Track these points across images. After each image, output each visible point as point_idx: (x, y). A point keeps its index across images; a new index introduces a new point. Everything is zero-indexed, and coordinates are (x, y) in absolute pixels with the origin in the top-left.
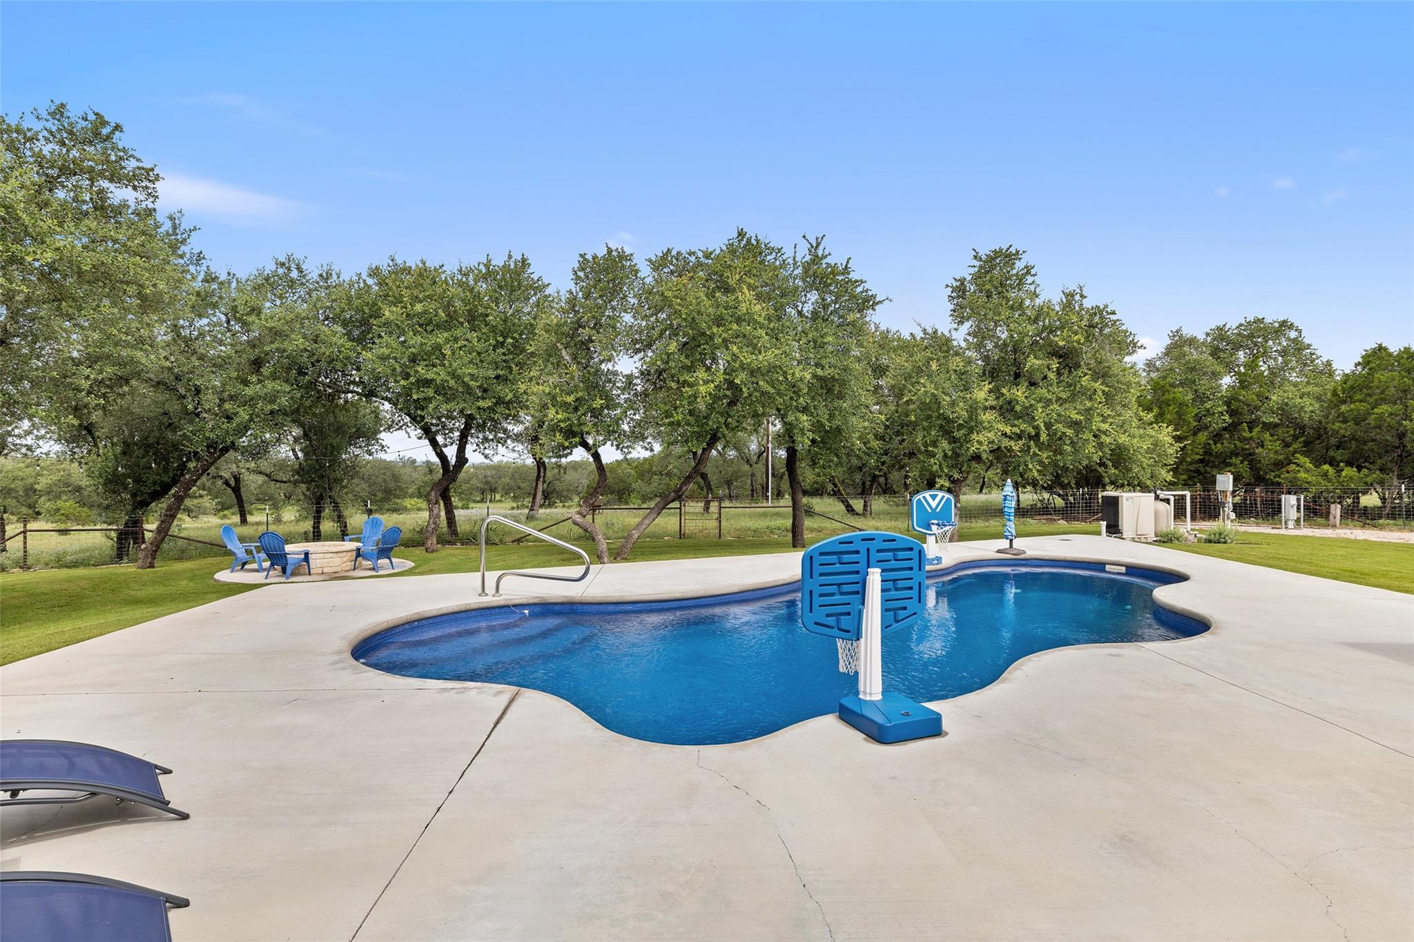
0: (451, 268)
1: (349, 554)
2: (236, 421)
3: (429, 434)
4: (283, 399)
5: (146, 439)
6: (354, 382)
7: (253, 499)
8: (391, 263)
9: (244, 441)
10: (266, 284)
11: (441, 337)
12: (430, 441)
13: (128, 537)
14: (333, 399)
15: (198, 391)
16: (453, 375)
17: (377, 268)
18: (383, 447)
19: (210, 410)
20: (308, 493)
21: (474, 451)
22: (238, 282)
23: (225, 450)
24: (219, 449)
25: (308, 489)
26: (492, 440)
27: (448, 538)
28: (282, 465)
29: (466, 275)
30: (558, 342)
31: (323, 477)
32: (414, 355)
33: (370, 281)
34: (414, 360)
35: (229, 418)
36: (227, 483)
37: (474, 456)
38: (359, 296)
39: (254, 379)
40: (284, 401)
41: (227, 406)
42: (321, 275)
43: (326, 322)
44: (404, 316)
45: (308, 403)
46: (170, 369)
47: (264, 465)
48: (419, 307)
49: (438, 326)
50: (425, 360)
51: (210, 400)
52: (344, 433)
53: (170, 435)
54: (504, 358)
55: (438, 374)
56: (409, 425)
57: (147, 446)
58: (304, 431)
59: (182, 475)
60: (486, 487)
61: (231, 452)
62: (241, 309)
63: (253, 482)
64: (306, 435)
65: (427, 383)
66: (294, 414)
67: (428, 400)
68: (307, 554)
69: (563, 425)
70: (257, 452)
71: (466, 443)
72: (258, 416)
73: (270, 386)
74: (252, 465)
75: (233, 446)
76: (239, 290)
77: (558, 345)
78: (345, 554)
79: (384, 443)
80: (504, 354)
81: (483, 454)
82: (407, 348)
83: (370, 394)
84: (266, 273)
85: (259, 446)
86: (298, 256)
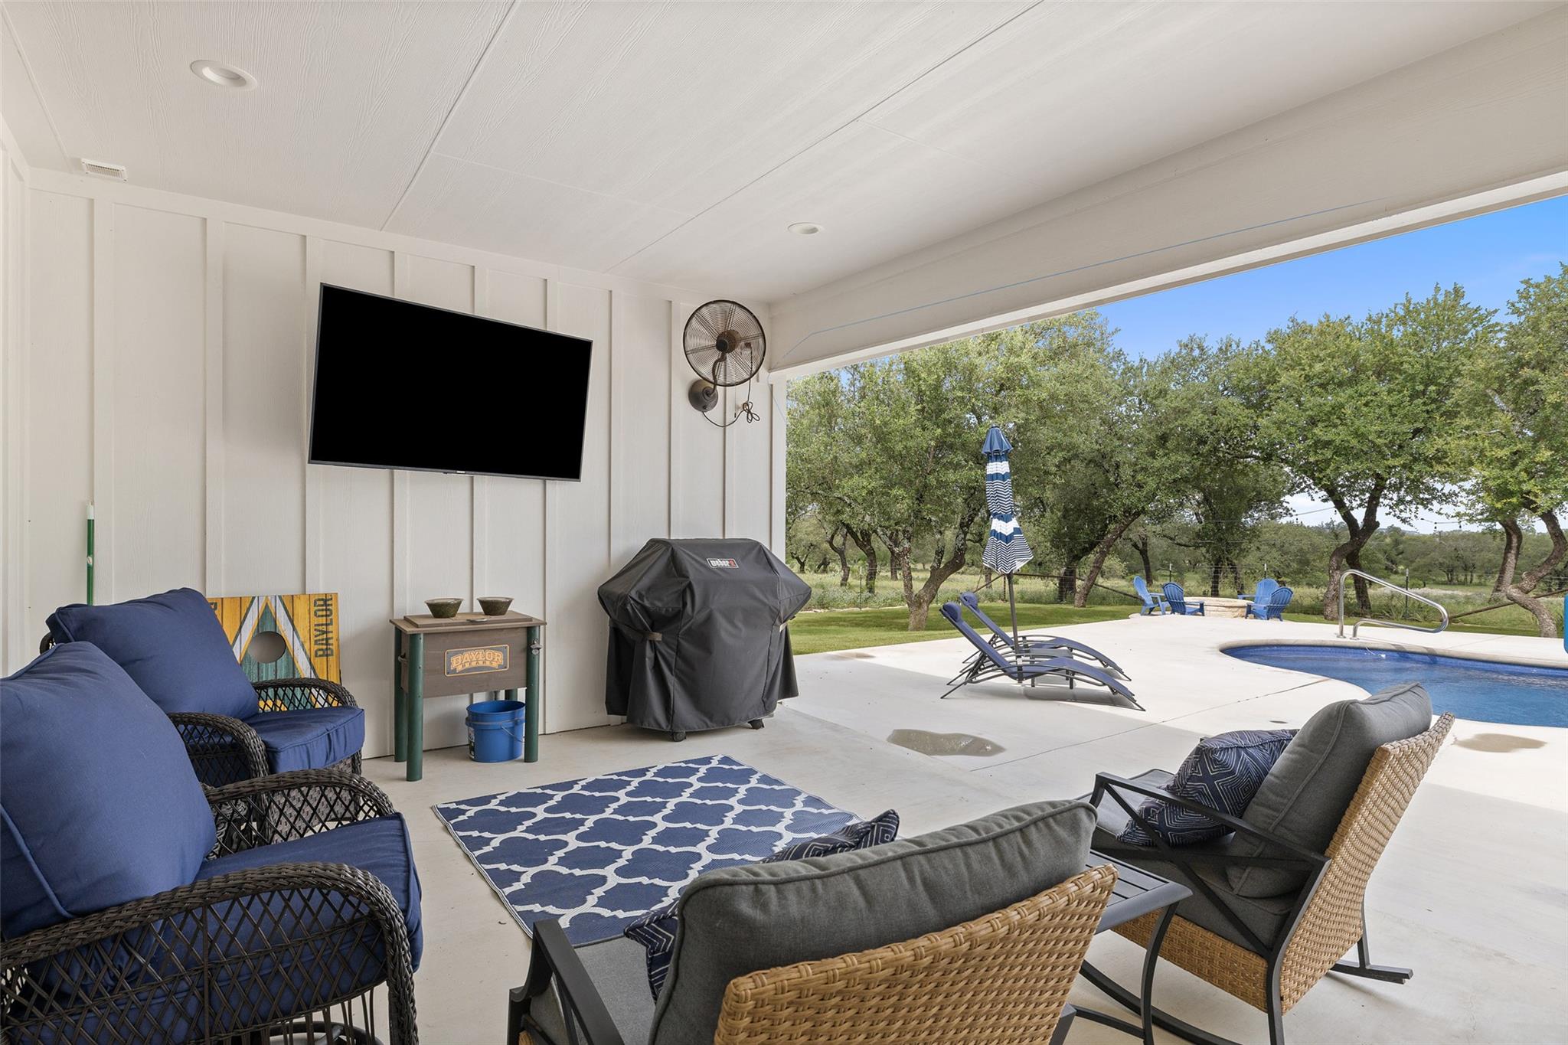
0: (1359, 318)
1: (1240, 610)
2: (1147, 489)
3: (1335, 496)
4: (1185, 469)
5: (1079, 505)
6: (1253, 447)
7: (1158, 564)
8: (1291, 325)
9: (1151, 507)
10: (1173, 365)
11: (1343, 396)
12: (1335, 502)
13: (1066, 585)
14: (1232, 464)
15: (1118, 466)
16: (1357, 434)
17: (1276, 332)
18: (1288, 510)
19: (1126, 480)
20: (1207, 555)
21: (1387, 514)
22: (1148, 366)
23: (1138, 514)
24: (1133, 514)
25: (1208, 552)
26: (1411, 502)
27: (1358, 609)
28: (1185, 529)
29: (1379, 322)
30: (1487, 387)
31: (1221, 539)
32: (1312, 417)
33: (1269, 347)
34: (1313, 422)
35: (1140, 486)
36: (1135, 546)
37: (1385, 519)
38: (1257, 365)
39: (1161, 452)
40: (1185, 471)
41: (1139, 477)
42: (1221, 349)
43: (1226, 392)
44: (1302, 378)
45: (1208, 470)
46: (1098, 450)
47: (1168, 527)
48: (1318, 367)
49: (1340, 384)
50: (1325, 421)
51: (1126, 472)
52: (1243, 497)
53: (1095, 503)
54: (1424, 408)
55: (1338, 435)
56: (1313, 487)
57: (1079, 511)
58: (1204, 496)
59: (1104, 535)
60: (1456, 563)
61: (1142, 516)
62: (1152, 394)
63: (1158, 546)
64: (1206, 500)
65: (1327, 444)
66: (1195, 481)
67: (1328, 462)
68: (1202, 605)
69: (1491, 483)
70: (1162, 516)
71: (1377, 504)
72: (1163, 485)
73: (1173, 458)
74: (1158, 528)
75: (1143, 511)
76: (1149, 374)
77: (1487, 391)
78: (1236, 609)
79: (1289, 506)
80: (1424, 404)
81: (1398, 517)
82: (1304, 411)
83: (1268, 458)
84: (1172, 355)
85: (1164, 510)
86: (1200, 334)
